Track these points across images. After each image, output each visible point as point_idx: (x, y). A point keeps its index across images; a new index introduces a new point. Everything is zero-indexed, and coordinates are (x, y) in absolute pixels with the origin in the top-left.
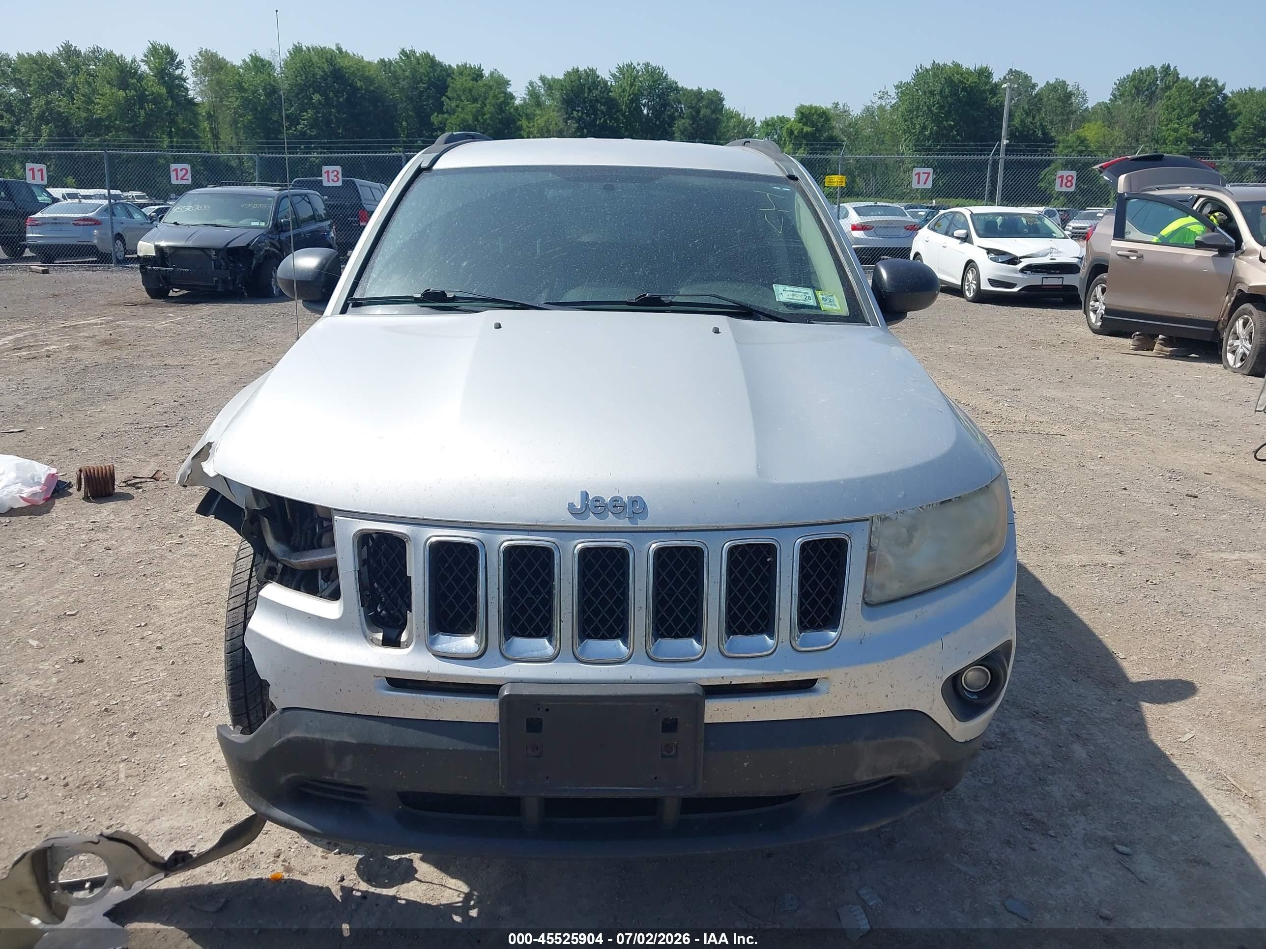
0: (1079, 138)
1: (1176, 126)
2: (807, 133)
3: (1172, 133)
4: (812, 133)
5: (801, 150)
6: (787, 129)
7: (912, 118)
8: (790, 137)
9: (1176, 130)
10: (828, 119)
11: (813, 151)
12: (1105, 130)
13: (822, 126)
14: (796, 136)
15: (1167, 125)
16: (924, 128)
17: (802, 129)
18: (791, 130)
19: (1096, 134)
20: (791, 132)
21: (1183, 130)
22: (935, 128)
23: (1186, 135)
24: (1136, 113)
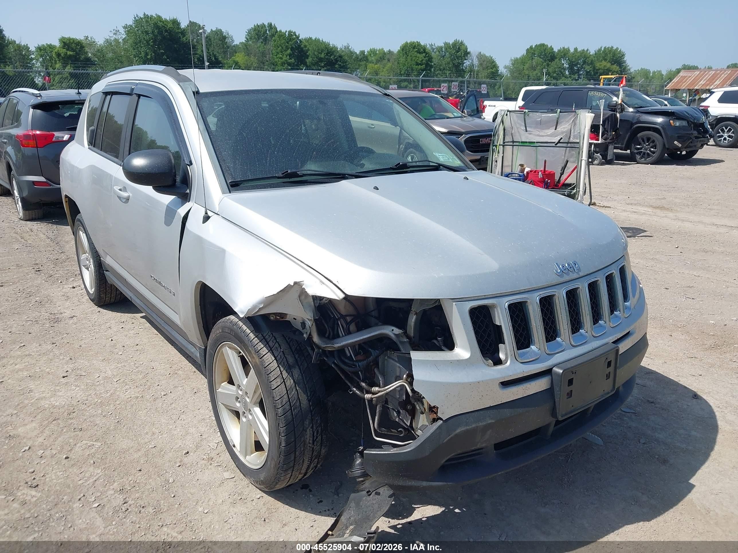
0: (234, 61)
1: (281, 56)
2: (70, 55)
3: (280, 60)
4: (74, 55)
5: (68, 67)
6: (56, 53)
7: (138, 47)
8: (58, 58)
9: (281, 58)
10: (82, 47)
11: (77, 68)
12: (246, 57)
13: (79, 51)
14: (62, 57)
15: (276, 55)
16: (147, 54)
17: (66, 53)
18: (59, 53)
19: (242, 59)
20: (59, 55)
21: (284, 58)
22: (153, 54)
23: (286, 60)
24: (260, 49)
